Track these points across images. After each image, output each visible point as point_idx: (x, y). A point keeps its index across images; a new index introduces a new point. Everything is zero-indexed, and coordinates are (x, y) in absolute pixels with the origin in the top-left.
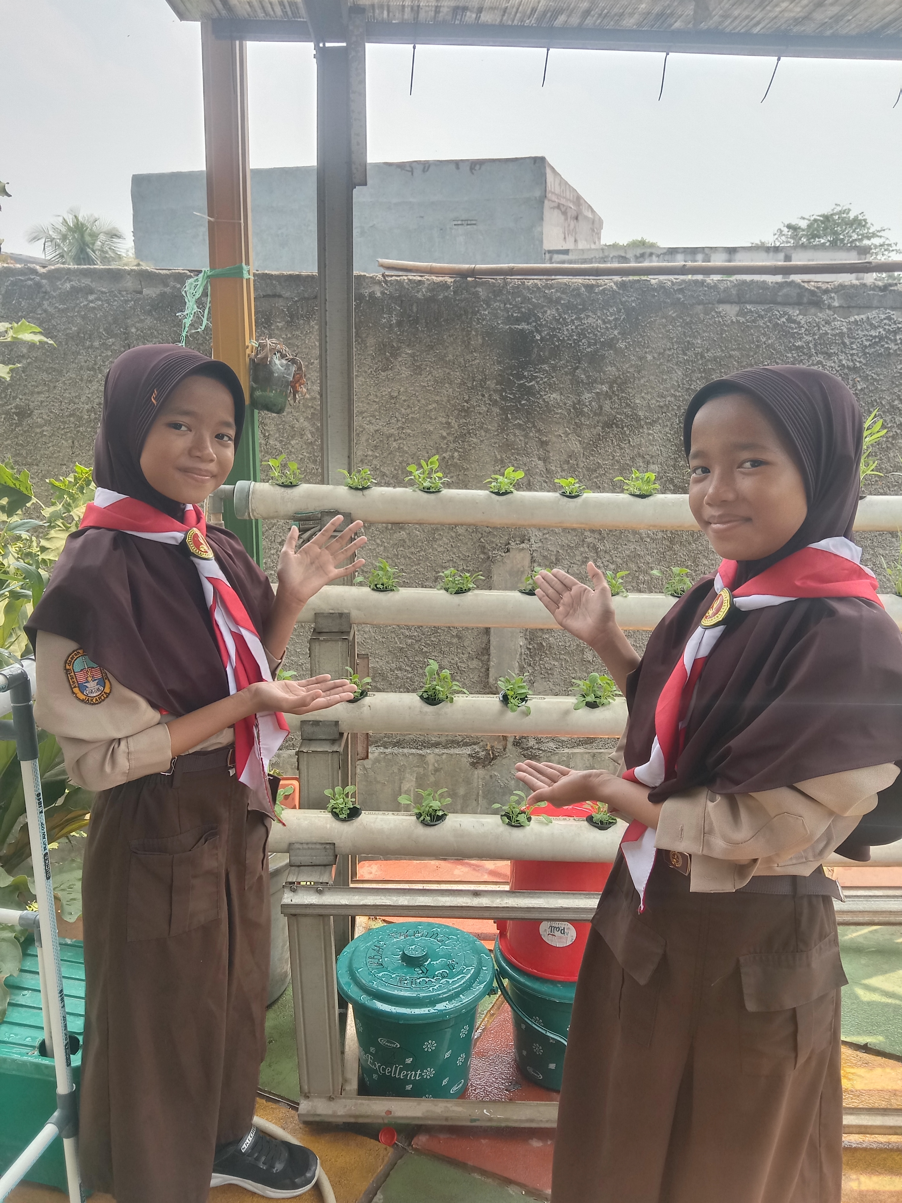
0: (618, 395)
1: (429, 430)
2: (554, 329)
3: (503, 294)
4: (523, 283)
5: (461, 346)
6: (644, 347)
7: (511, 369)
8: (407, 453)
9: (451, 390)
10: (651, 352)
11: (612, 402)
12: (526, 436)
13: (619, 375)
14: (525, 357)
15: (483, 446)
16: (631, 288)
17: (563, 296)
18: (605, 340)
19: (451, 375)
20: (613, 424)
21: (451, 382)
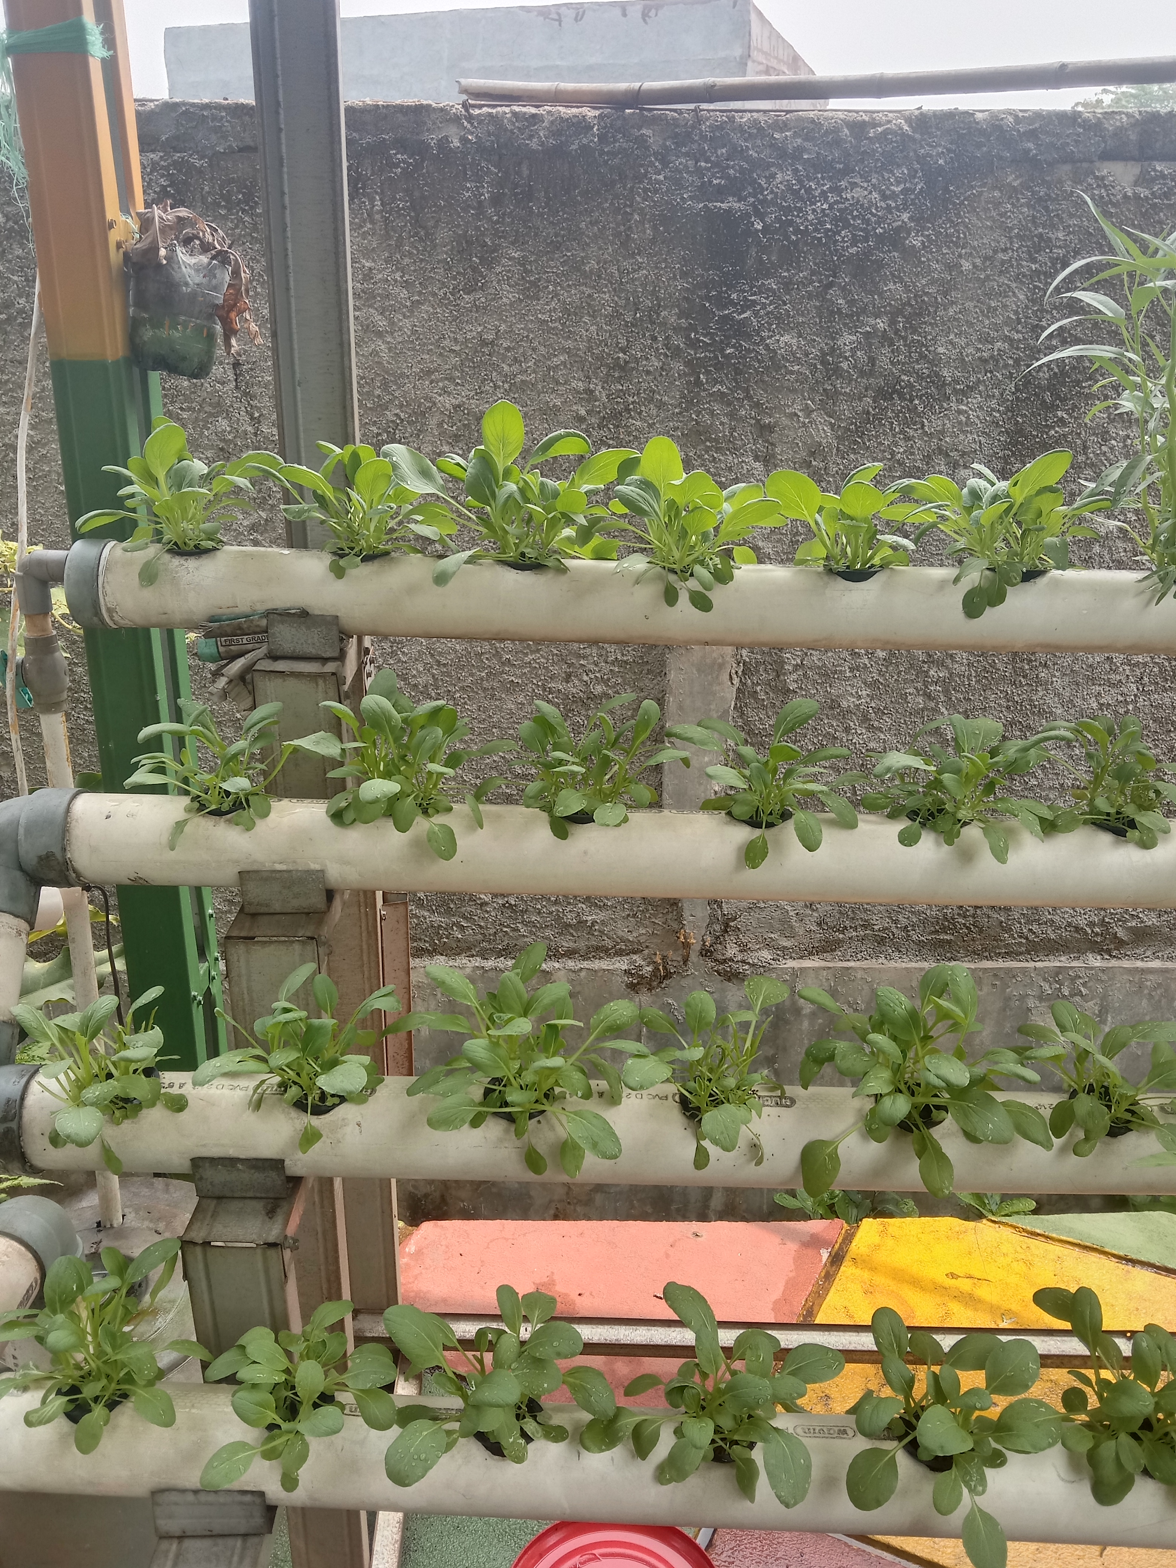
0: (905, 339)
2: (788, 210)
3: (693, 141)
4: (732, 120)
5: (613, 243)
6: (957, 245)
7: (706, 287)
9: (594, 328)
10: (970, 255)
11: (893, 351)
12: (732, 415)
13: (909, 298)
14: (733, 265)
16: (938, 129)
17: (808, 145)
18: (885, 232)
19: (594, 300)
20: (893, 392)
21: (594, 311)
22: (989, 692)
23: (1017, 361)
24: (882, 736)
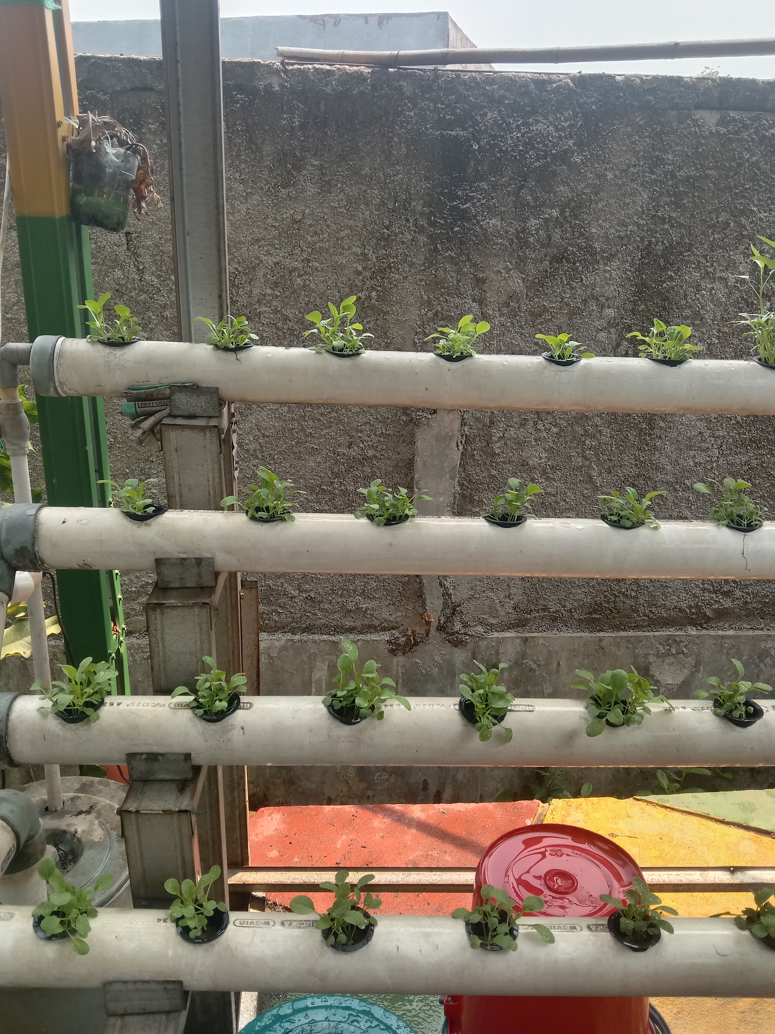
0: (570, 223)
1: (341, 263)
2: (495, 137)
3: (433, 90)
4: (458, 77)
5: (380, 157)
6: (604, 162)
7: (442, 187)
8: (313, 292)
9: (368, 212)
10: (612, 168)
11: (562, 231)
12: (458, 272)
13: (573, 197)
14: (459, 172)
15: (407, 284)
16: (592, 86)
17: (508, 94)
18: (558, 153)
19: (368, 194)
20: (563, 258)
21: (368, 202)
22: (624, 455)
23: (642, 239)
24: (555, 484)
